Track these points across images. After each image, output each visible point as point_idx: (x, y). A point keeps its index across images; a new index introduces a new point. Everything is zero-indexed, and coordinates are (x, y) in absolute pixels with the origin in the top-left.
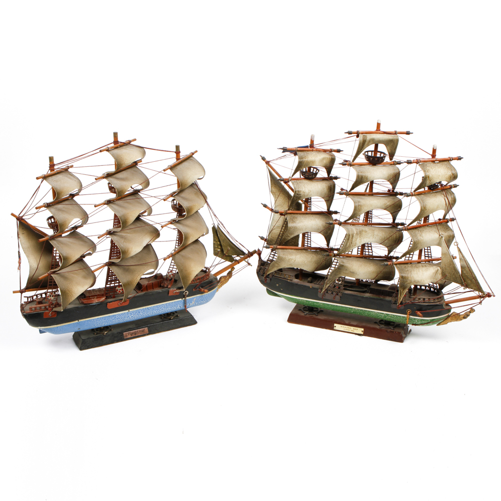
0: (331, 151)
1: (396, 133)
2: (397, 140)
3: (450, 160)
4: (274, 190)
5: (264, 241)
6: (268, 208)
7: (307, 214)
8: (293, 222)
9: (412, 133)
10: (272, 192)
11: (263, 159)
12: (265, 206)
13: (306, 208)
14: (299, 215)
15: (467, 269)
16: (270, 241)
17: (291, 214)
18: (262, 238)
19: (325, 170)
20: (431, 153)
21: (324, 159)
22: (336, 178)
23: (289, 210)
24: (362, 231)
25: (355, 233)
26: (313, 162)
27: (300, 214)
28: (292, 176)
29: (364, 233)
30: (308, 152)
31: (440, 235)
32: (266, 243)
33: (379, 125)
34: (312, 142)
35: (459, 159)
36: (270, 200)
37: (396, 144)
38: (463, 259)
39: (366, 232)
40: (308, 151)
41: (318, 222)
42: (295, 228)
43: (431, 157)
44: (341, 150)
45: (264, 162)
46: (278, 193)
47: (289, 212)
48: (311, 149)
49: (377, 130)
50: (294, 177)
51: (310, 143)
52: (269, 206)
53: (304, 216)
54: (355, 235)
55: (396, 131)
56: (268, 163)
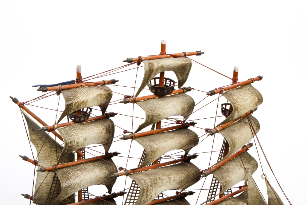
0: (104, 83)
1: (185, 55)
2: (190, 65)
3: (252, 82)
4: (34, 138)
5: (29, 200)
6: (29, 160)
7: (82, 164)
8: (67, 180)
9: (204, 53)
10: (32, 141)
11: (15, 101)
12: (25, 159)
13: (79, 156)
14: (72, 168)
15: (276, 201)
16: (38, 200)
17: (61, 168)
18: (27, 196)
19: (99, 108)
20: (232, 77)
21: (98, 96)
22: (113, 115)
23: (58, 164)
24: (157, 179)
25: (150, 184)
26: (85, 103)
27: (73, 166)
28: (58, 122)
29: (158, 181)
30: (76, 90)
31: (245, 169)
32: (32, 201)
33: (163, 47)
34: (79, 75)
35: (260, 78)
36: (32, 151)
37: (188, 69)
38: (271, 190)
39: (161, 179)
40: (75, 88)
41: (98, 172)
42: (71, 187)
43: (232, 81)
44: (116, 80)
45: (16, 105)
46: (40, 143)
47: (59, 166)
48: (79, 84)
49: (161, 54)
50: (60, 123)
51: (76, 77)
52: (31, 157)
53: (79, 167)
54: (149, 187)
55: (185, 53)
56: (21, 105)
